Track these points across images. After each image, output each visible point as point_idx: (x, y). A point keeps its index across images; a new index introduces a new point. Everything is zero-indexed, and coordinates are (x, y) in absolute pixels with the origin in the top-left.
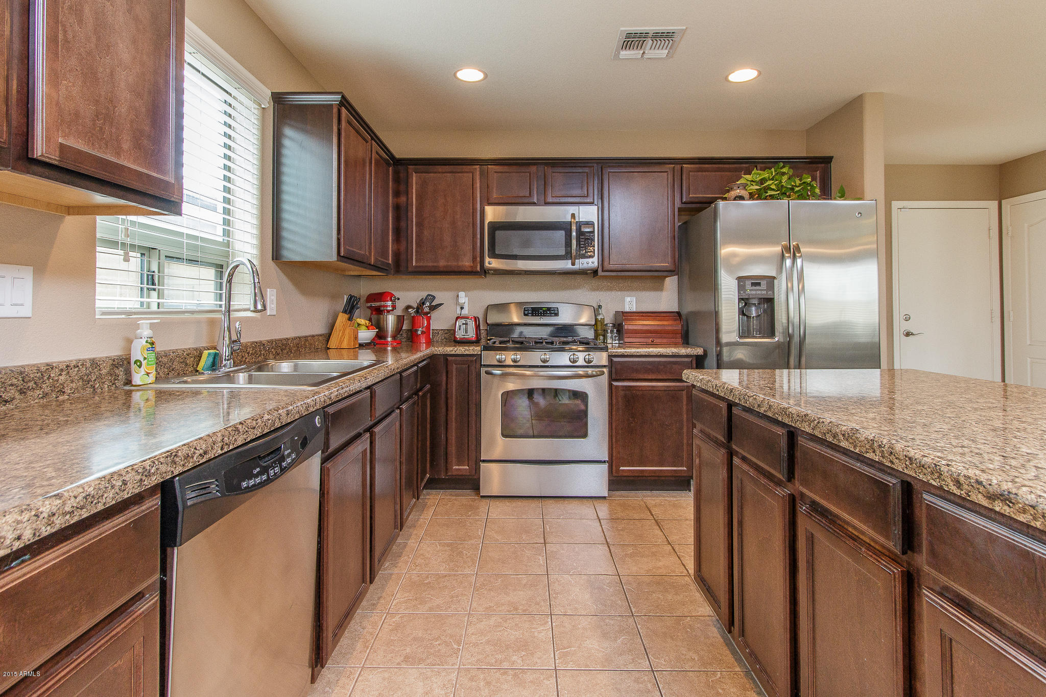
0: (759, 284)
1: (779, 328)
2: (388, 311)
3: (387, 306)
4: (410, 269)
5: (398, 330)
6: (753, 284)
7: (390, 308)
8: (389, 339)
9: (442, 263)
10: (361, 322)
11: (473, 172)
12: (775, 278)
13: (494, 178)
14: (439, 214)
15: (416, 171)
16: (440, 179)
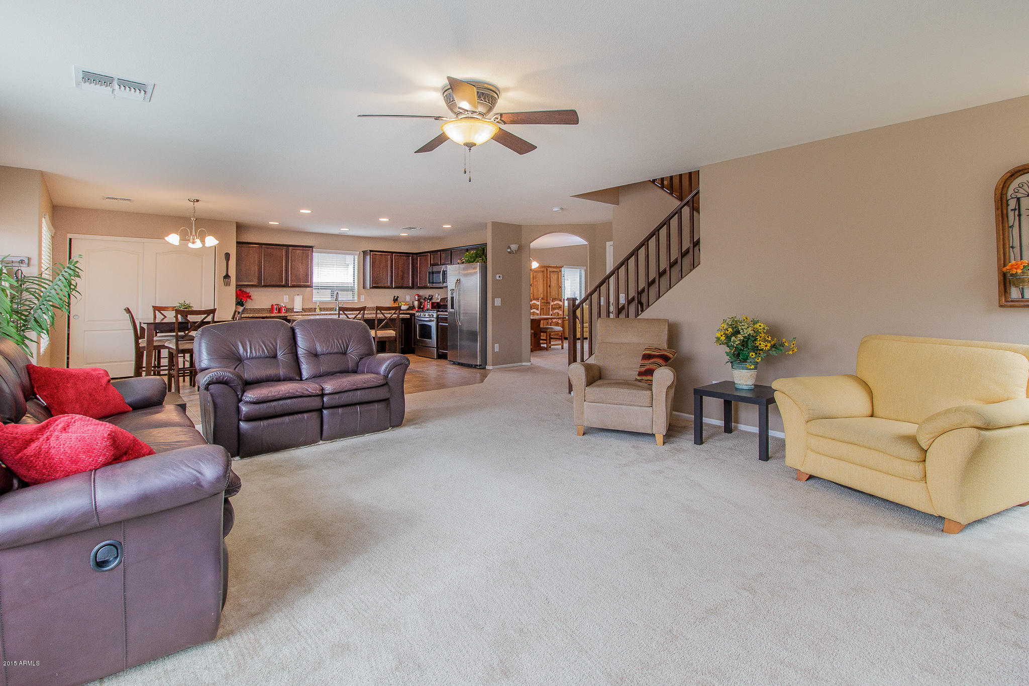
4: (418, 287)
9: (423, 285)
10: (403, 303)
11: (428, 255)
12: (455, 290)
13: (432, 257)
14: (423, 269)
15: (419, 256)
16: (423, 258)
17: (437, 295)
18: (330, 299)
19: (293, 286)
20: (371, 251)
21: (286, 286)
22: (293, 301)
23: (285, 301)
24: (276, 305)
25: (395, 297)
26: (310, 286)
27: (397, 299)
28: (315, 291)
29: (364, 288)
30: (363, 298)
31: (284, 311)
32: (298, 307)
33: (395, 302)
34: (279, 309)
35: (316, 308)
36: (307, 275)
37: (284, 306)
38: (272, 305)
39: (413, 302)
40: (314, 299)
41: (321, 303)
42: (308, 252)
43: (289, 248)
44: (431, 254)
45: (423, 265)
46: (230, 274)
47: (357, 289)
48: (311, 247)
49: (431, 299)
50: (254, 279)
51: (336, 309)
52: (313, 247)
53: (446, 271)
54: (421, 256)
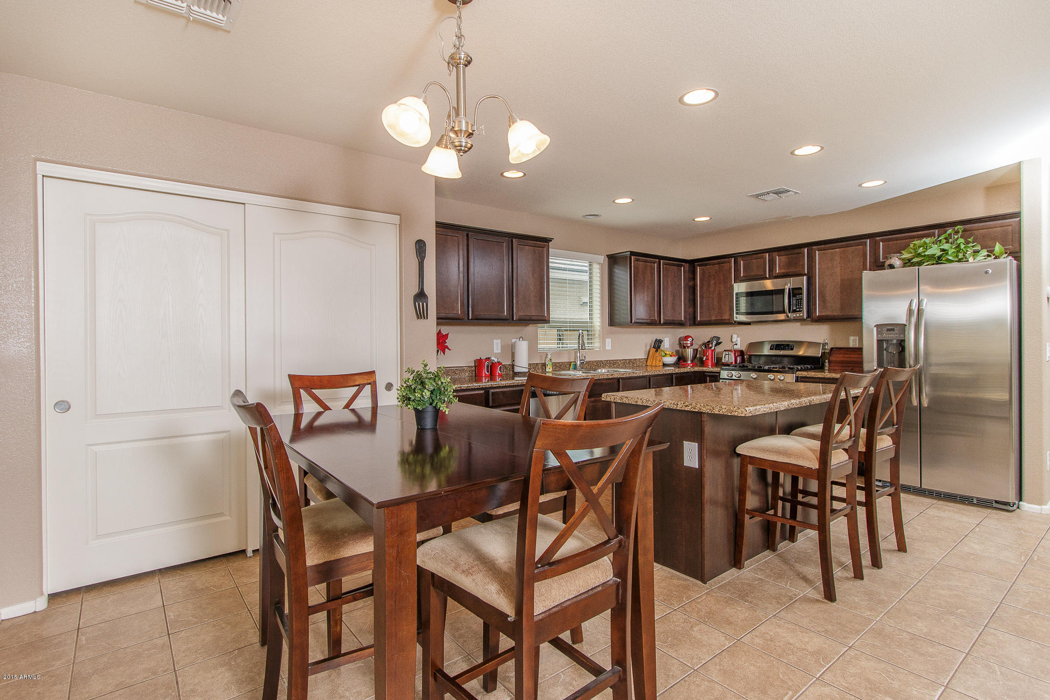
0: (893, 330)
1: (910, 360)
2: (688, 347)
3: (687, 344)
4: (696, 322)
5: (695, 357)
6: (888, 330)
7: (689, 345)
8: (689, 362)
9: (713, 318)
10: (667, 353)
11: (730, 262)
12: (906, 325)
13: (742, 263)
14: (712, 289)
15: (699, 265)
16: (712, 269)
18: (556, 347)
19: (520, 321)
20: (632, 253)
21: (508, 320)
23: (495, 351)
24: (485, 359)
25: (657, 340)
26: (545, 320)
27: (659, 347)
29: (612, 321)
30: (609, 344)
31: (499, 371)
32: (523, 362)
33: (657, 351)
34: (491, 367)
35: (545, 365)
38: (480, 361)
40: (539, 346)
41: (552, 353)
42: (543, 251)
43: (512, 241)
44: (739, 259)
45: (712, 282)
46: (426, 291)
47: (600, 326)
48: (547, 240)
49: (718, 344)
50: (456, 305)
51: (575, 365)
52: (551, 241)
53: (801, 289)
54: (706, 265)
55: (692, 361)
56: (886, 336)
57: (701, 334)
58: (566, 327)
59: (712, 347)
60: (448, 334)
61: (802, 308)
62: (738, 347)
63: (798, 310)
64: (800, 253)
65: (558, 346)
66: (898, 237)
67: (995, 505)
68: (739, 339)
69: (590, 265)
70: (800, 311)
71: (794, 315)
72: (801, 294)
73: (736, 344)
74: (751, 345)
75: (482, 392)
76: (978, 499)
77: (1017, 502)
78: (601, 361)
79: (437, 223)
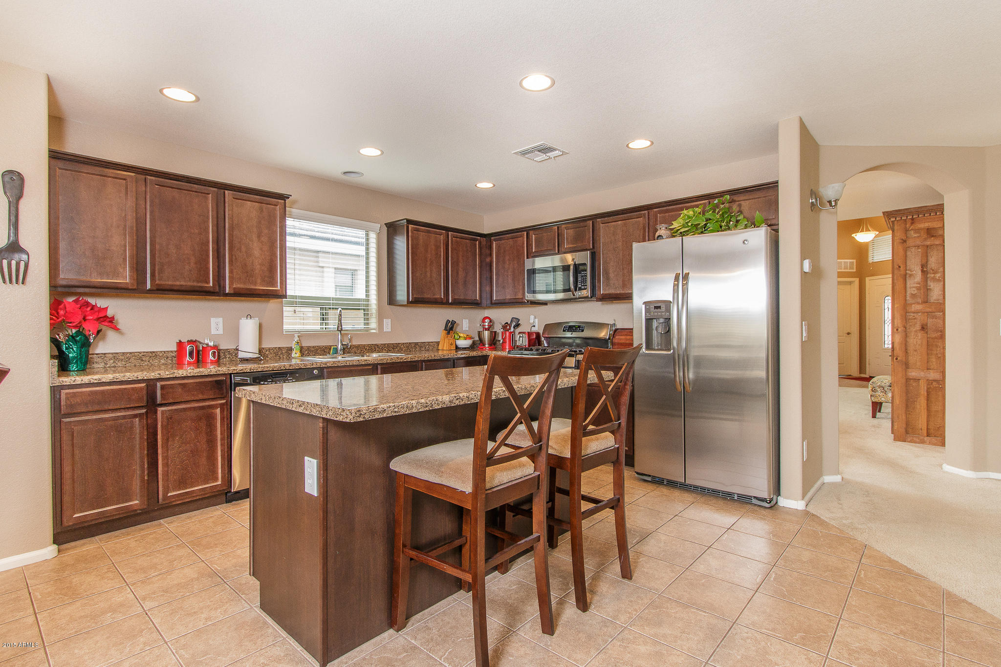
0: (659, 307)
2: (485, 329)
4: (493, 302)
6: (655, 308)
7: (486, 327)
8: (487, 346)
9: (508, 297)
10: (462, 335)
11: (522, 236)
12: (671, 302)
13: (533, 238)
14: (506, 266)
15: (495, 240)
16: (508, 243)
17: (532, 317)
18: (318, 327)
19: (239, 294)
20: (409, 222)
21: (216, 293)
22: (234, 332)
23: (214, 332)
24: (190, 342)
25: (448, 321)
26: (280, 295)
27: (451, 329)
28: (287, 310)
29: (392, 301)
30: (387, 325)
31: (211, 357)
32: (248, 346)
33: (448, 333)
34: (198, 352)
35: (291, 349)
36: (272, 269)
37: (211, 344)
38: (180, 344)
39: (479, 332)
40: (285, 327)
41: (302, 335)
42: (275, 210)
43: (224, 192)
44: (531, 233)
45: (507, 258)
46: (23, 243)
47: (376, 305)
48: (283, 197)
49: (518, 325)
50: (121, 271)
51: (336, 349)
52: (288, 198)
53: (585, 264)
54: (500, 239)
55: (490, 345)
56: (654, 313)
57: (501, 316)
58: (329, 304)
59: (510, 329)
60: (107, 308)
61: (586, 286)
62: (535, 329)
63: (583, 287)
64: (586, 227)
65: (322, 327)
66: (673, 208)
67: (754, 501)
68: (537, 320)
69: (367, 235)
70: (585, 289)
71: (580, 293)
72: (586, 271)
73: (534, 326)
74: (548, 327)
75: (143, 385)
76: (739, 496)
77: (775, 497)
78: (376, 344)
79: (50, 151)
